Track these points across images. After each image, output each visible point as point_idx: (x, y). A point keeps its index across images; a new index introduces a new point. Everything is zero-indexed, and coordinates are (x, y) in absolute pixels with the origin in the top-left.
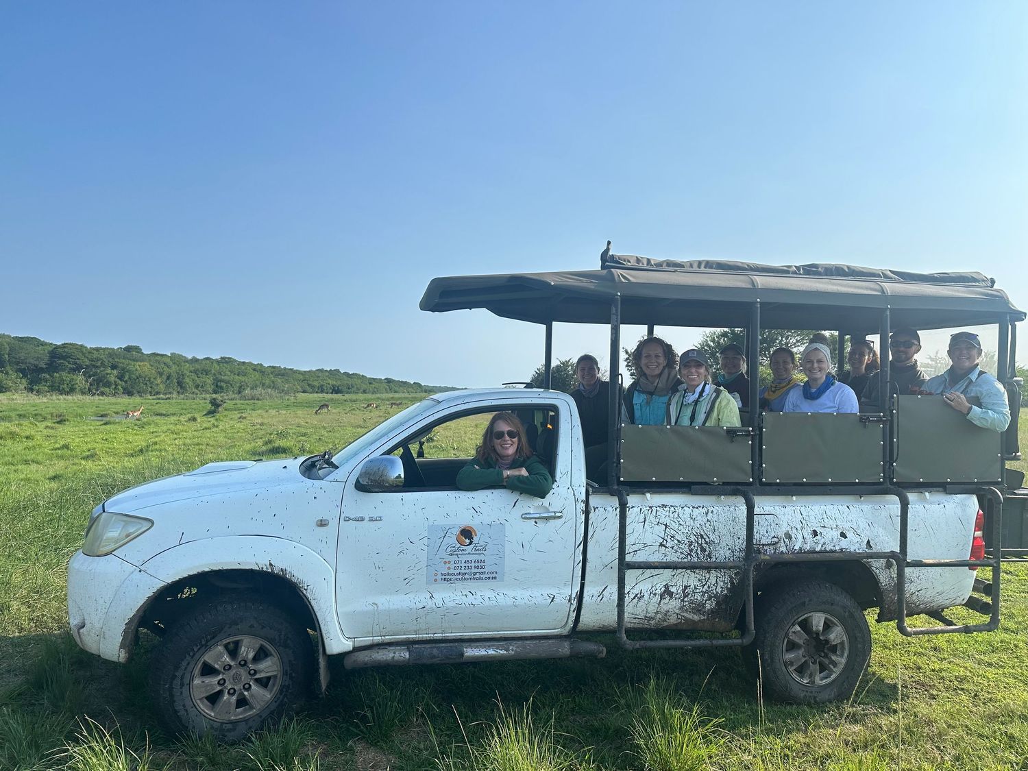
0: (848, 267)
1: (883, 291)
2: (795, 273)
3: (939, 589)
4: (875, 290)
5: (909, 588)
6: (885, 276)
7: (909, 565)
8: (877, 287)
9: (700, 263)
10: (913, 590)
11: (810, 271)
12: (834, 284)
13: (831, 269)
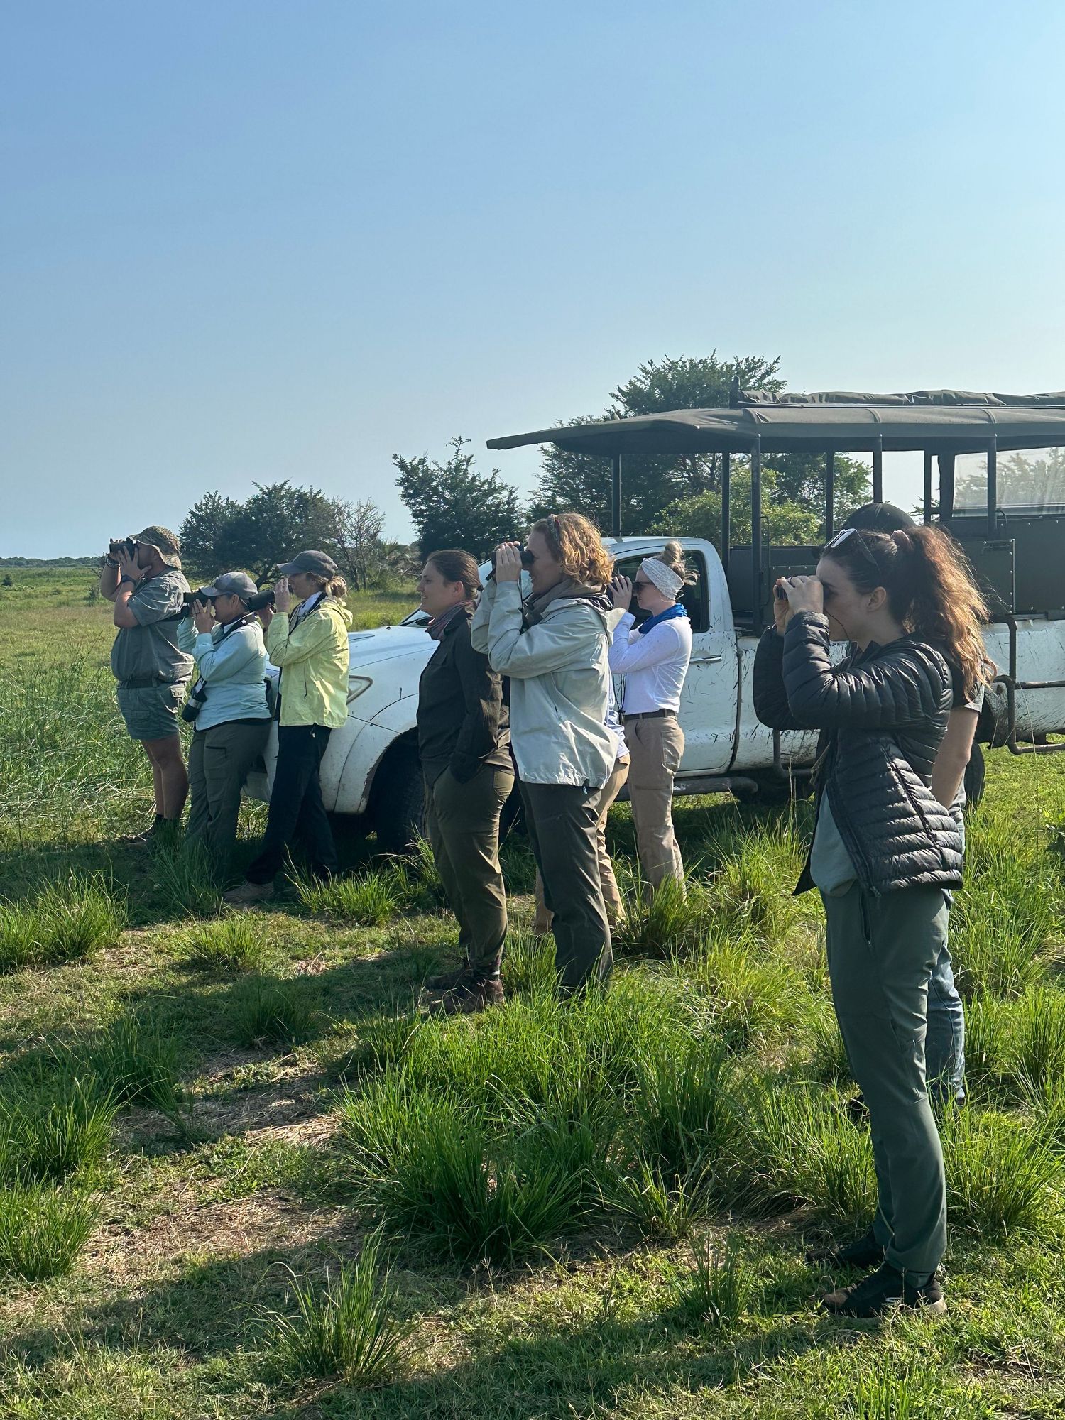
0: (955, 394)
1: (989, 419)
2: (907, 403)
3: (1043, 712)
4: (983, 419)
5: (1018, 712)
6: (990, 401)
7: (1017, 687)
8: (986, 416)
9: (820, 396)
10: (1021, 714)
11: (920, 399)
12: (945, 414)
13: (939, 397)
